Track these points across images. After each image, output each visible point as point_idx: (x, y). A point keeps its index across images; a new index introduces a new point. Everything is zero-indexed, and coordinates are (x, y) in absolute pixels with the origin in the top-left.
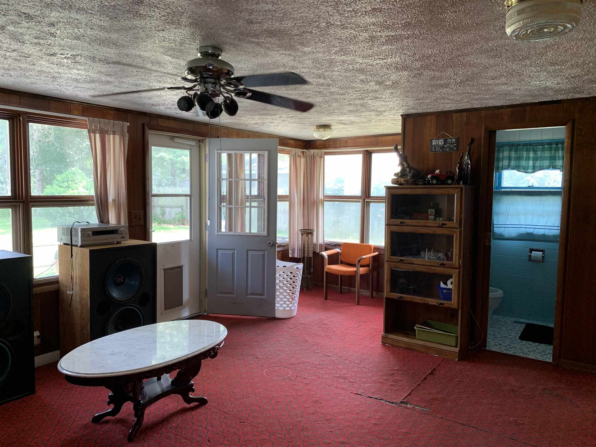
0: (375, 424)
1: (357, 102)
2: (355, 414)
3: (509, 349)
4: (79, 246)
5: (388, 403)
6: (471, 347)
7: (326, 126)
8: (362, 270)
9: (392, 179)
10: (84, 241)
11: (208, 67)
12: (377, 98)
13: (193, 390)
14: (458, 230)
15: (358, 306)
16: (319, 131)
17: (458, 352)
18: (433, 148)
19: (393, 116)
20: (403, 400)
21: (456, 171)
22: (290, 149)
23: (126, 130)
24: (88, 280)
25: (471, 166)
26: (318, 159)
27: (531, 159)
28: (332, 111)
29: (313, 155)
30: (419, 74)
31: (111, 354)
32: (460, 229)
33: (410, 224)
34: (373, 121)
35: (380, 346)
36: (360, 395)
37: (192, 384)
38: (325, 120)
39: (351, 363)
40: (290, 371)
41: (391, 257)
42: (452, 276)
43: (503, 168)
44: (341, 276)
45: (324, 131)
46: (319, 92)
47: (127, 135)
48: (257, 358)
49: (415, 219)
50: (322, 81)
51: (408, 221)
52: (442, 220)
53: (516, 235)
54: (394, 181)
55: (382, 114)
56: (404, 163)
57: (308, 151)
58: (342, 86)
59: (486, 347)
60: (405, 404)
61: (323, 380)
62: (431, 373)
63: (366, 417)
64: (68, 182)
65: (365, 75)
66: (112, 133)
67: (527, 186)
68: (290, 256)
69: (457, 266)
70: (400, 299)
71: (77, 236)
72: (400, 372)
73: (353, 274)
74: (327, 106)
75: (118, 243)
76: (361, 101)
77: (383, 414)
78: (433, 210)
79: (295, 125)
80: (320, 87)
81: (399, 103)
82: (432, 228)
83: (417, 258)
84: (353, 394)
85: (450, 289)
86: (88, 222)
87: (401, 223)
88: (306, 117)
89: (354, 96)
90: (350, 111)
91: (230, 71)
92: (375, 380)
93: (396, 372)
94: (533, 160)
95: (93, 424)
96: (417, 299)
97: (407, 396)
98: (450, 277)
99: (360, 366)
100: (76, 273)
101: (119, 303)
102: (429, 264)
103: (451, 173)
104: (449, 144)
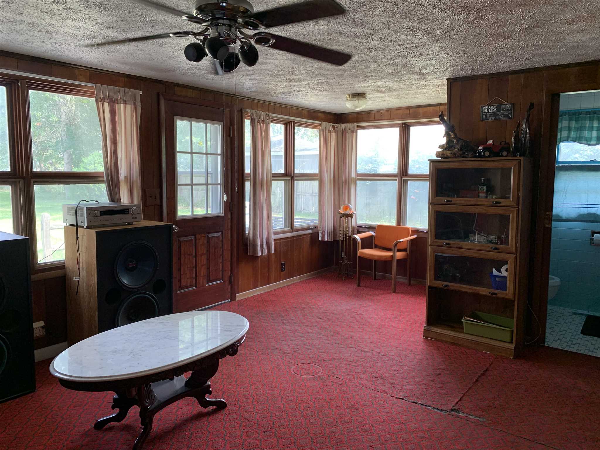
0: (422, 438)
1: (398, 61)
2: (398, 424)
3: (572, 346)
4: (85, 227)
5: (436, 410)
6: (527, 343)
7: (360, 95)
8: (399, 255)
9: (437, 153)
10: (91, 221)
11: (221, 4)
12: (422, 55)
13: (210, 393)
14: (515, 210)
15: (394, 294)
16: (353, 100)
17: (513, 349)
18: (484, 116)
19: (437, 81)
20: (454, 407)
21: (512, 141)
22: (320, 122)
23: (138, 99)
24: (95, 265)
25: (530, 136)
26: (350, 134)
27: (595, 129)
28: (368, 74)
29: (345, 129)
30: (479, 18)
31: (113, 352)
32: (517, 208)
33: (458, 202)
34: (414, 87)
35: (422, 340)
36: (403, 399)
37: (209, 386)
38: (360, 86)
39: (390, 360)
40: (321, 369)
41: (436, 240)
42: (508, 262)
43: (562, 140)
44: (375, 261)
45: (358, 100)
46: (355, 48)
47: (139, 104)
48: (284, 353)
49: (463, 197)
50: (359, 30)
51: (455, 200)
52: (496, 198)
53: (576, 216)
54: (439, 154)
55: (425, 78)
56: (450, 133)
57: (339, 126)
58: (383, 37)
59: (544, 343)
60: (457, 412)
61: (359, 381)
62: (483, 375)
63: (411, 428)
64: (94, 165)
65: (412, 21)
66: (122, 102)
67: (590, 160)
68: (320, 239)
69: (514, 250)
70: (445, 288)
71: (83, 216)
72: (448, 372)
73: (390, 259)
74: (363, 67)
75: (129, 224)
76: (403, 60)
77: (431, 424)
78: (484, 187)
79: (326, 93)
80: (356, 40)
81: (447, 61)
82: (484, 207)
83: (466, 242)
84: (394, 398)
85: (505, 277)
86: (97, 201)
87: (448, 201)
88: (339, 83)
89: (396, 52)
90: (390, 74)
91: (249, 10)
92: (419, 381)
93: (443, 372)
94: (597, 131)
95: (95, 431)
96: (465, 288)
97: (458, 401)
98: (506, 263)
99: (401, 364)
100: (83, 257)
101: (129, 291)
102: (479, 248)
103: (506, 144)
104: (503, 110)
